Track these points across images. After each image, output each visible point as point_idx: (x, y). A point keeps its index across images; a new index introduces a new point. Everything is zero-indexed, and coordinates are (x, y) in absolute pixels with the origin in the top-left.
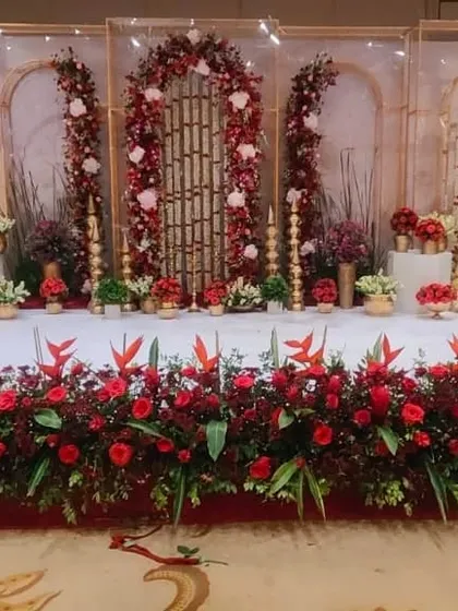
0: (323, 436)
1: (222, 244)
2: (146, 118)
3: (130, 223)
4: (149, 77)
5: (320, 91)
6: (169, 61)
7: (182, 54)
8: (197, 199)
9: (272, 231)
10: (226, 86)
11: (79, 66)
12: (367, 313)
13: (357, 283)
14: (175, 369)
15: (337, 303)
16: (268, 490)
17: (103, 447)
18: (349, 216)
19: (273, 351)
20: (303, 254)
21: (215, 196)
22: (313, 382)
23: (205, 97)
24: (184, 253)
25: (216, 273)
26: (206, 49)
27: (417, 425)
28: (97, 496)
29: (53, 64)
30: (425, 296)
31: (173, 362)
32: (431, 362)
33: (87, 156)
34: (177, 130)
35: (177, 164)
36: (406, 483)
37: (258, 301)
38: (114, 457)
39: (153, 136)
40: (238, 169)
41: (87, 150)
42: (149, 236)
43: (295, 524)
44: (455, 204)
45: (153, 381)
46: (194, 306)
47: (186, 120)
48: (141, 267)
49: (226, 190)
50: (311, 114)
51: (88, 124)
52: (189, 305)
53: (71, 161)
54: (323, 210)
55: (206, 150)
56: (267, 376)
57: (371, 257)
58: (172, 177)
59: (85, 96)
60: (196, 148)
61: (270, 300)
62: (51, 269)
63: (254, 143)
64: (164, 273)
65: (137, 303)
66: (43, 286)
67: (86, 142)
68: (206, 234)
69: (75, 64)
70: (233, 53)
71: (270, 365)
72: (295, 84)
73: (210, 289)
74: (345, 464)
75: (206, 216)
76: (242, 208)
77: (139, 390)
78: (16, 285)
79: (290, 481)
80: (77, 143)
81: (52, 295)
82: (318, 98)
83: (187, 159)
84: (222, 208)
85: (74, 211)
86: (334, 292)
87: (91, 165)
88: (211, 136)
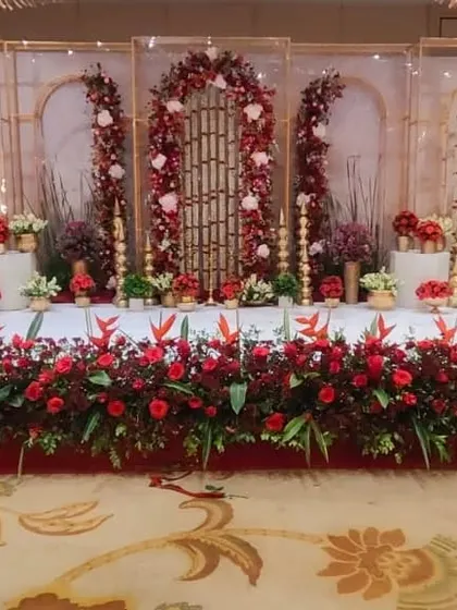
0: (327, 396)
1: (237, 245)
2: (167, 128)
3: (152, 224)
4: (170, 90)
5: (328, 104)
6: (190, 77)
7: (201, 69)
8: (213, 202)
9: (283, 232)
10: (241, 99)
11: (107, 81)
12: (371, 308)
13: (361, 280)
14: (202, 342)
15: (343, 299)
16: (281, 440)
17: (144, 405)
18: (355, 218)
19: (284, 328)
20: (312, 254)
21: (231, 200)
22: (319, 353)
23: (222, 109)
24: (201, 253)
25: (231, 270)
26: (223, 65)
27: (406, 388)
28: (139, 444)
29: (83, 78)
30: (423, 291)
31: (201, 336)
32: (419, 338)
33: (114, 163)
34: (196, 139)
35: (195, 171)
36: (397, 437)
37: (270, 296)
38: (153, 412)
39: (174, 144)
40: (252, 175)
41: (113, 157)
42: (170, 237)
43: (304, 471)
44: (454, 207)
45: (184, 350)
46: (211, 300)
47: (204, 129)
48: (161, 265)
49: (240, 194)
50: (320, 124)
51: (114, 133)
52: (206, 300)
53: (98, 167)
54: (330, 212)
55: (222, 158)
56: (280, 348)
57: (375, 255)
58: (191, 181)
59: (112, 108)
60: (213, 156)
61: (281, 295)
62: (79, 266)
63: (267, 151)
64: (182, 270)
65: (158, 298)
66: (73, 281)
67: (113, 150)
68: (222, 235)
69: (103, 79)
70: (248, 68)
71: (283, 339)
72: (304, 97)
73: (226, 284)
74: (345, 420)
75: (222, 218)
76: (255, 211)
77: (173, 359)
78: (49, 280)
79: (299, 432)
80: (104, 150)
81: (82, 289)
82: (326, 109)
83: (204, 166)
84: (237, 210)
85: (100, 214)
86: (340, 288)
87: (116, 171)
88: (227, 143)
